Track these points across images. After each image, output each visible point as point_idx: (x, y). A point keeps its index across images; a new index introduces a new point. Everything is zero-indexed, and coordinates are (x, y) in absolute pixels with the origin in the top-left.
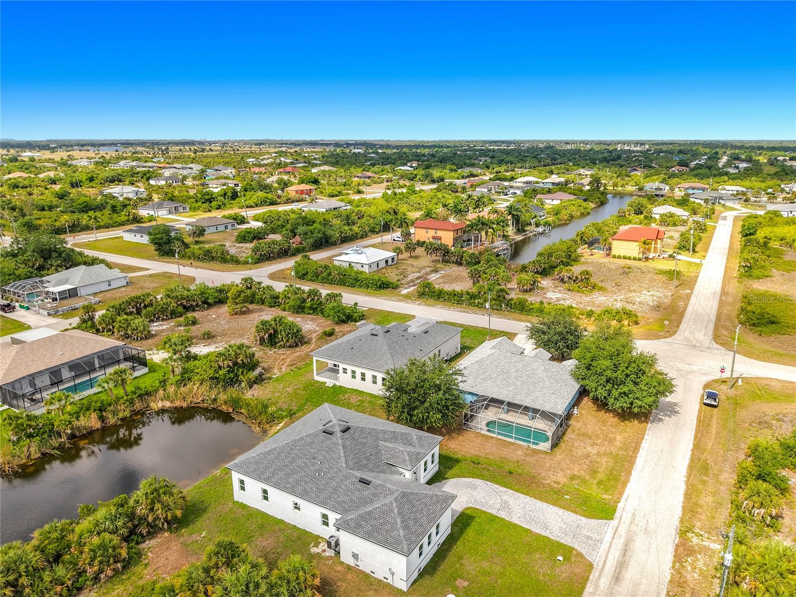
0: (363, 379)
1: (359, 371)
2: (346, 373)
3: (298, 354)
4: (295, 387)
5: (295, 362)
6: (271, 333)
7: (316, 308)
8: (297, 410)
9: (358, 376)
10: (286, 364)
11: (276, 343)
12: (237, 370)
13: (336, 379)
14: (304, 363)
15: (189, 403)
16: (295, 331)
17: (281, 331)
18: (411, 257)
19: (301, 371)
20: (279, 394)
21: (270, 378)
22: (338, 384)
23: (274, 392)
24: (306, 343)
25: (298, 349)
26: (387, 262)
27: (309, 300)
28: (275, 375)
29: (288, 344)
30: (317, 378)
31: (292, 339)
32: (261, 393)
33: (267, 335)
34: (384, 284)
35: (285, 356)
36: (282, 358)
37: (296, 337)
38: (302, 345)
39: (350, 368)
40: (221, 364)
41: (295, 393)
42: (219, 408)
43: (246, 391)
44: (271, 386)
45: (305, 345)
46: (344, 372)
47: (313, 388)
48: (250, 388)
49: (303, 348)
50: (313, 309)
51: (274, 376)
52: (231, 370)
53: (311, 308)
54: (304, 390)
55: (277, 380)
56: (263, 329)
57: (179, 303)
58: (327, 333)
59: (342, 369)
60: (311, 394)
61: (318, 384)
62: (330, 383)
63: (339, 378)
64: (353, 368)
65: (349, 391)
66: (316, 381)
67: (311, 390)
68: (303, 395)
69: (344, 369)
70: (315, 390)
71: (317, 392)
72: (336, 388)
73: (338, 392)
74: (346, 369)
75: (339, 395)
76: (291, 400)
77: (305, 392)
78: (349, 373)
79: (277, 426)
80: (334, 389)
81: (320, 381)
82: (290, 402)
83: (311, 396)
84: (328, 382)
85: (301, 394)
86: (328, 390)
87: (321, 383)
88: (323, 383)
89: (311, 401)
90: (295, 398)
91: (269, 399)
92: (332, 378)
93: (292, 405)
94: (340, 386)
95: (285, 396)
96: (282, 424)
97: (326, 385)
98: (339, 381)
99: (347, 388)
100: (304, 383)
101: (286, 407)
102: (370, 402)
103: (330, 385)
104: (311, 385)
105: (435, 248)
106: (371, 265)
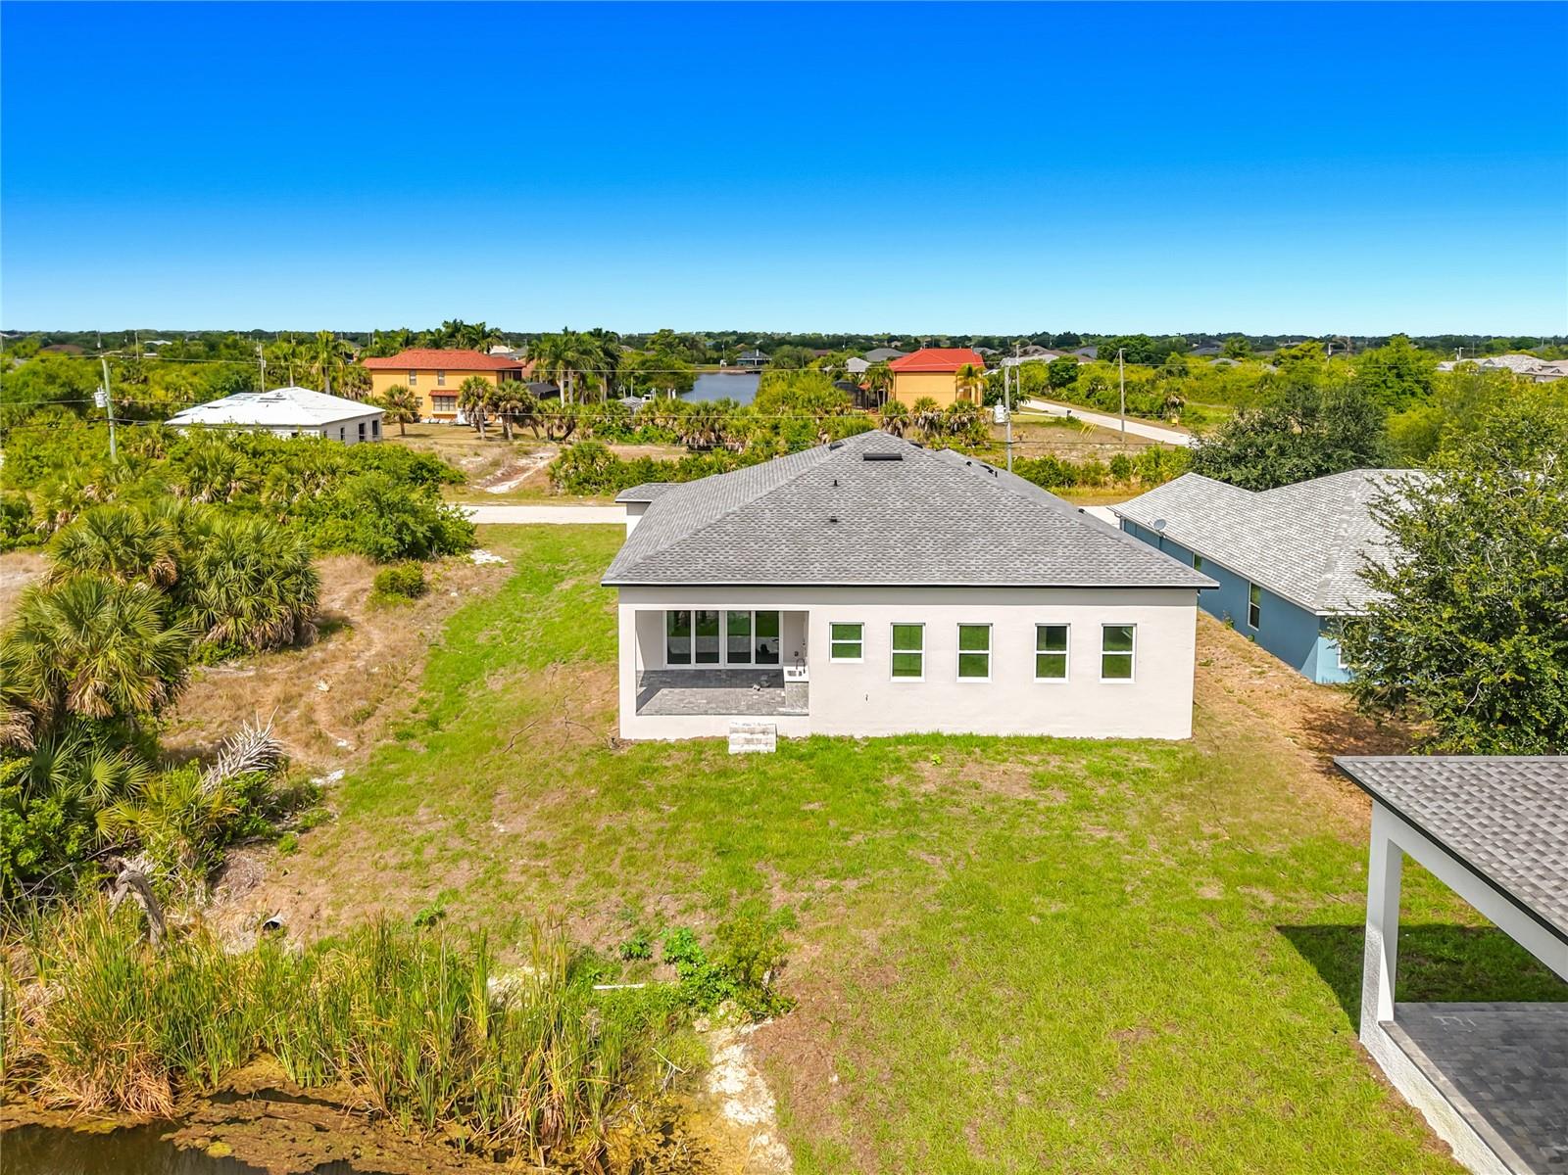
0: (973, 665)
1: (945, 621)
2: (855, 651)
3: (343, 668)
4: (541, 805)
6: (164, 574)
9: (941, 649)
10: (326, 717)
18: (403, 434)
20: (471, 867)
22: (796, 728)
24: (334, 628)
25: (316, 653)
26: (362, 427)
28: (324, 775)
29: (264, 631)
30: (635, 726)
32: (322, 894)
35: (281, 687)
38: (325, 634)
39: (877, 620)
41: (595, 839)
44: (365, 837)
46: (838, 651)
47: (673, 780)
54: (626, 804)
55: (364, 794)
58: (409, 581)
59: (828, 631)
60: (705, 816)
61: (678, 758)
62: (748, 736)
63: (806, 696)
64: (908, 613)
65: (903, 751)
66: (640, 744)
67: (678, 797)
68: (660, 832)
69: (839, 630)
70: (704, 793)
71: (735, 798)
72: (812, 756)
73: (857, 768)
74: (855, 630)
75: (886, 782)
76: (610, 883)
77: (654, 815)
78: (878, 645)
79: (711, 1108)
80: (801, 758)
81: (672, 738)
82: (614, 895)
83: (720, 823)
84: (735, 731)
85: (632, 831)
86: (777, 769)
87: (680, 746)
88: (698, 746)
89: (759, 852)
90: (617, 861)
91: (432, 922)
92: (743, 707)
93: (649, 909)
94: (815, 738)
95: (534, 871)
96: (729, 1072)
97: (733, 749)
98: (798, 710)
99: (866, 739)
100: (580, 774)
101: (618, 933)
102: (1099, 773)
103: (759, 741)
104: (643, 771)
105: (494, 394)
106: (324, 428)
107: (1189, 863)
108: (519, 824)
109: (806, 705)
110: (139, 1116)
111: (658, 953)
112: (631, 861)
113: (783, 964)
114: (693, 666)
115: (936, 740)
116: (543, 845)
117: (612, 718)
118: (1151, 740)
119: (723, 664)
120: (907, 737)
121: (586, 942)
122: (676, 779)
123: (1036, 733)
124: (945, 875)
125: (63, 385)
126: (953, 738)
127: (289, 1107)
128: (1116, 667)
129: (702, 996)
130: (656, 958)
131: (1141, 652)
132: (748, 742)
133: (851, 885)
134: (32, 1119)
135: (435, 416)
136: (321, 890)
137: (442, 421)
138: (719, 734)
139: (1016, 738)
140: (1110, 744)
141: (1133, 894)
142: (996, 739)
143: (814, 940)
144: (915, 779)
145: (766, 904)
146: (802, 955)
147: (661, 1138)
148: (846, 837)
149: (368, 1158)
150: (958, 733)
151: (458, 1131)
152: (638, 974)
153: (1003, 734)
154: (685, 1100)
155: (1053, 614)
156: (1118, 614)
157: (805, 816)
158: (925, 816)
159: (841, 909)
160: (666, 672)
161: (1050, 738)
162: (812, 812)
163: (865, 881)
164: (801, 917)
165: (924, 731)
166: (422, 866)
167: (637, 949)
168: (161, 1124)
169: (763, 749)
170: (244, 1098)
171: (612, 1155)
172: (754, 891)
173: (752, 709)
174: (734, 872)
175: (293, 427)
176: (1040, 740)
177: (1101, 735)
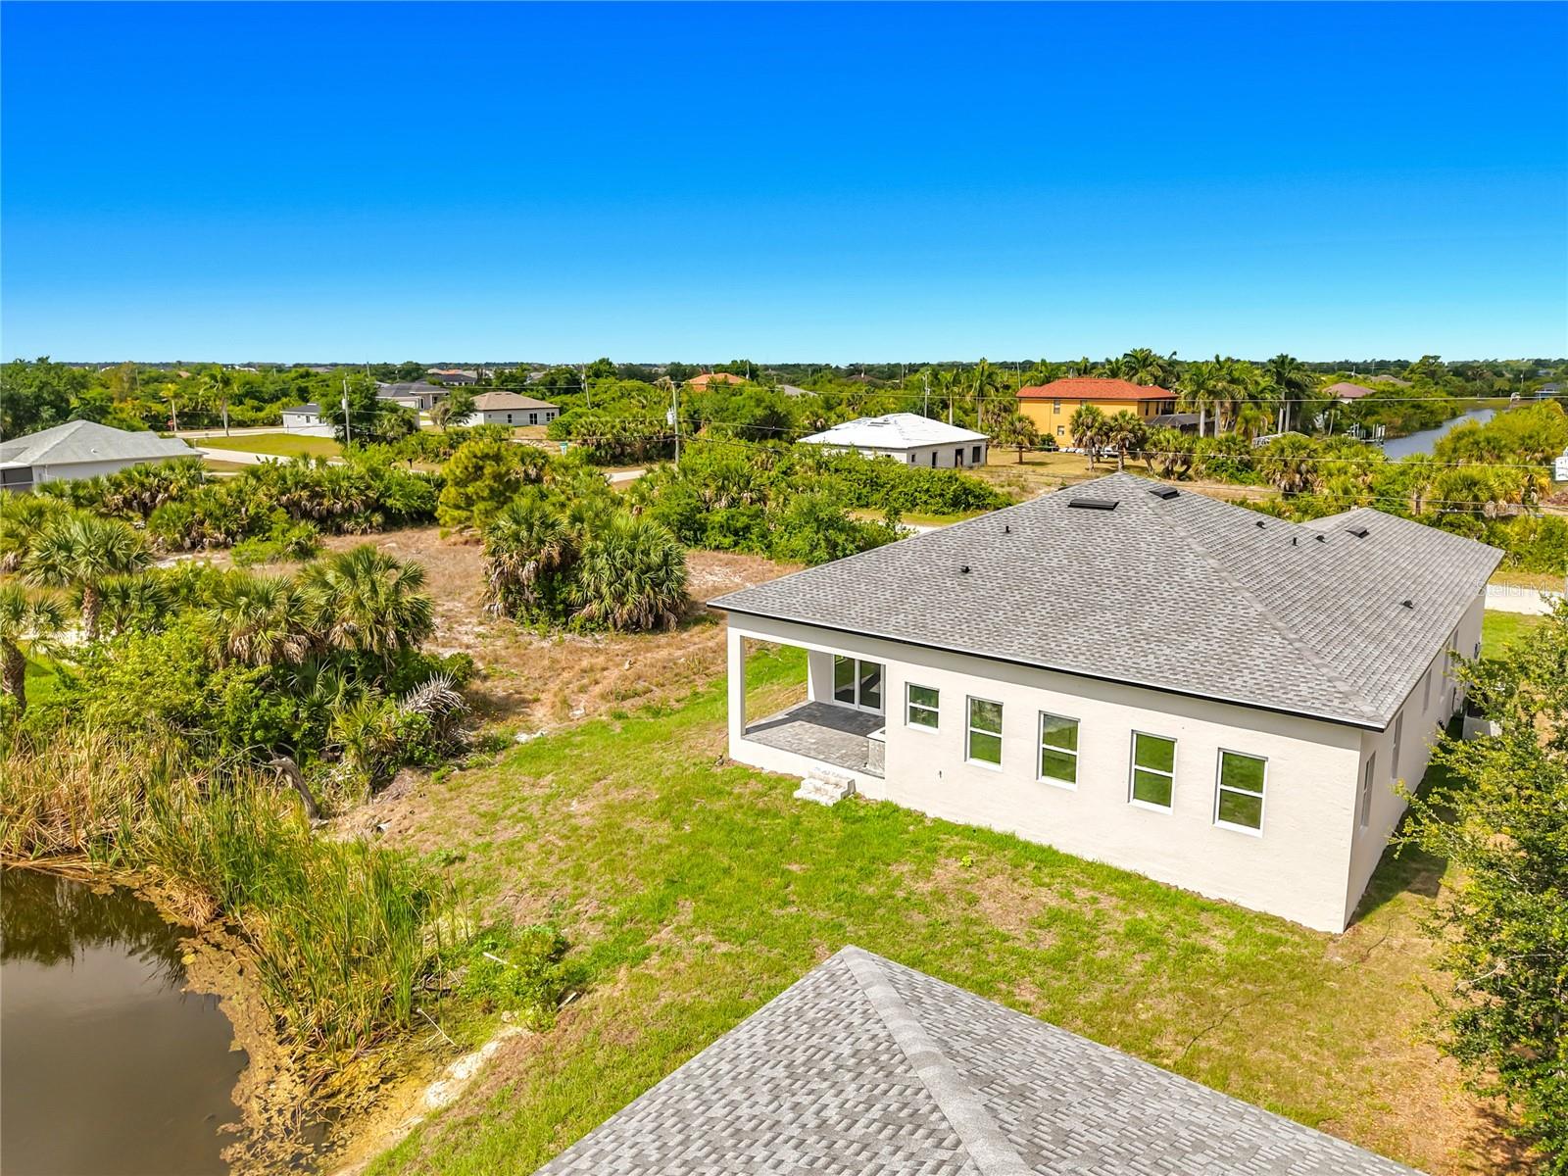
0: (1058, 764)
2: (931, 719)
3: (663, 653)
4: (616, 797)
5: (640, 686)
6: (550, 557)
7: (747, 528)
8: (600, 954)
9: (1022, 739)
10: (597, 689)
11: (569, 609)
12: (330, 686)
13: (861, 761)
14: (685, 692)
16: (655, 558)
17: (593, 554)
18: (1021, 463)
19: (662, 720)
20: (520, 830)
21: (493, 746)
22: (872, 789)
23: (494, 818)
24: (699, 621)
25: (662, 639)
26: (959, 452)
27: (724, 502)
28: (530, 730)
29: (622, 613)
30: (745, 751)
31: (641, 591)
32: (422, 818)
33: (531, 565)
34: (967, 491)
35: (601, 660)
36: (585, 663)
37: (657, 584)
38: (684, 624)
39: (956, 689)
40: (240, 645)
41: (611, 836)
42: (155, 894)
43: (347, 805)
44: (492, 786)
45: (697, 629)
46: (915, 715)
47: (718, 806)
48: (379, 784)
49: (685, 635)
50: (736, 533)
51: (523, 737)
52: (285, 677)
53: (726, 528)
54: (663, 815)
55: (534, 754)
56: (518, 539)
57: (284, 498)
59: (905, 693)
60: (701, 845)
61: (750, 788)
62: (820, 784)
63: (882, 757)
64: (989, 689)
65: (954, 842)
66: (738, 768)
67: (704, 822)
68: (656, 847)
69: (917, 693)
70: (728, 824)
72: (862, 820)
73: (885, 846)
74: (932, 696)
75: (892, 868)
76: (579, 876)
77: (670, 831)
78: (954, 717)
80: (847, 820)
81: (767, 770)
82: (569, 887)
83: (703, 855)
84: (813, 776)
85: (640, 839)
86: (811, 823)
87: (764, 778)
88: (778, 783)
89: (699, 892)
90: (603, 860)
91: (452, 862)
92: (833, 754)
94: (885, 804)
95: (549, 848)
96: (471, 1060)
97: (797, 794)
98: (873, 771)
99: (936, 820)
100: (668, 779)
101: (540, 918)
102: (1136, 934)
103: (826, 792)
104: (711, 790)
105: (1104, 424)
106: (913, 452)
108: (586, 808)
109: (881, 765)
110: (189, 921)
112: (610, 863)
114: (856, 706)
115: (1000, 842)
116: (577, 830)
120: (976, 830)
121: (516, 916)
122: (723, 805)
123: (1126, 866)
125: (765, 408)
126: (1023, 845)
128: (1239, 808)
131: (1272, 795)
132: (816, 790)
133: (722, 948)
134: (155, 900)
136: (426, 815)
138: (800, 775)
139: (1101, 866)
142: (1070, 859)
143: (631, 981)
144: (923, 874)
145: (644, 939)
146: (609, 990)
148: (784, 905)
150: (1035, 841)
153: (1087, 856)
155: (1156, 722)
156: (1246, 741)
157: (776, 874)
158: (880, 912)
160: (830, 706)
161: (1141, 878)
162: (788, 872)
165: (999, 827)
168: (190, 930)
169: (823, 800)
172: (655, 923)
173: (840, 759)
174: (658, 901)
175: (886, 449)
176: (1127, 876)
177: (1211, 893)
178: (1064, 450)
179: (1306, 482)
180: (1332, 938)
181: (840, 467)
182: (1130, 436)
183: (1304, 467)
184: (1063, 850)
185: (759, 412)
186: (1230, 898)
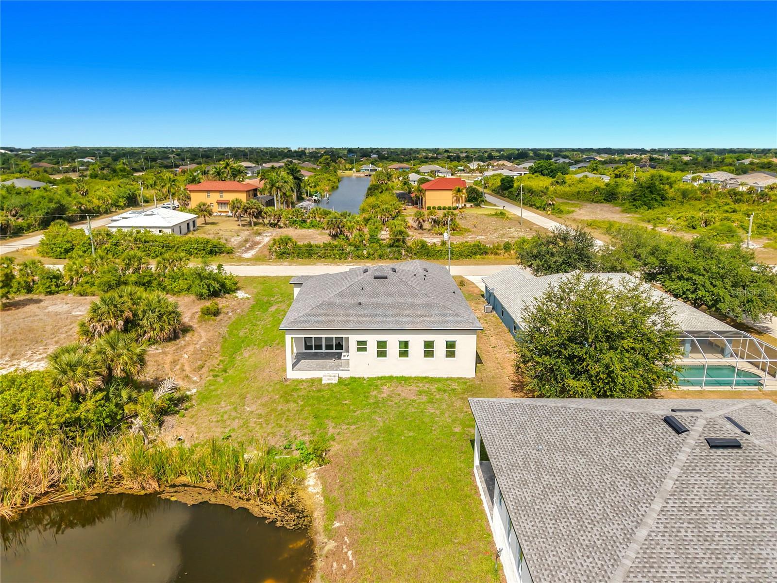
0: (404, 354)
1: (393, 341)
2: (365, 349)
3: (192, 348)
4: (261, 401)
5: (200, 363)
6: (127, 318)
9: (393, 348)
10: (188, 369)
13: (343, 366)
14: (218, 361)
15: (19, 501)
21: (188, 398)
22: (345, 374)
24: (186, 330)
25: (182, 342)
26: (188, 224)
27: (130, 271)
29: (163, 335)
30: (292, 374)
33: (121, 322)
34: (215, 247)
35: (172, 356)
36: (168, 360)
38: (184, 334)
39: (372, 340)
40: (80, 387)
42: (117, 490)
44: (205, 412)
46: (359, 350)
48: (161, 424)
51: (188, 393)
54: (287, 401)
55: (204, 397)
56: (110, 311)
58: (213, 310)
59: (355, 343)
60: (312, 405)
61: (305, 385)
62: (329, 378)
63: (349, 364)
64: (382, 337)
65: (379, 382)
66: (294, 380)
67: (304, 399)
68: (298, 410)
69: (359, 343)
70: (313, 397)
71: (322, 399)
72: (349, 384)
73: (363, 388)
74: (364, 343)
75: (371, 393)
76: (281, 426)
77: (296, 405)
78: (372, 347)
79: (305, 488)
80: (345, 385)
81: (304, 378)
82: (282, 430)
83: (316, 408)
84: (325, 376)
85: (289, 410)
86: (336, 389)
87: (307, 381)
88: (312, 381)
89: (327, 417)
90: (284, 420)
91: (227, 438)
92: (328, 368)
93: (292, 434)
94: (351, 378)
95: (258, 423)
96: (311, 480)
97: (323, 382)
98: (346, 369)
99: (368, 378)
100: (273, 391)
101: (283, 441)
102: (439, 390)
103: (332, 379)
104: (294, 390)
105: (245, 206)
106: (173, 228)
107: (454, 421)
108: (253, 408)
109: (349, 367)
110: (151, 491)
111: (294, 447)
112: (288, 420)
113: (329, 451)
114: (314, 351)
115: (391, 378)
116: (261, 415)
117: (285, 371)
118: (461, 378)
119: (324, 350)
120: (382, 377)
121: (273, 444)
122: (303, 393)
123: (424, 376)
124: (381, 424)
125: (56, 203)
126: (397, 377)
127: (191, 488)
128: (450, 354)
129: (305, 460)
130: (293, 449)
131: (458, 349)
132: (329, 379)
133: (353, 427)
134: (122, 491)
135: (219, 212)
136: (193, 429)
137: (222, 214)
138: (320, 377)
139: (417, 377)
140: (448, 379)
141: (435, 430)
142: (410, 378)
143: (339, 443)
144: (381, 392)
145: (327, 433)
146: (335, 448)
147: (291, 496)
148: (355, 412)
149: (213, 501)
150: (398, 376)
151: (236, 494)
152: (287, 454)
153: (413, 376)
154: (298, 487)
155: (429, 337)
156: (451, 338)
157: (343, 405)
158: (380, 405)
159: (348, 435)
160: (304, 353)
161: (428, 377)
162: (346, 404)
163: (357, 426)
164: (337, 437)
165: (387, 375)
166: (224, 421)
167: (287, 446)
168: (156, 493)
169: (333, 382)
170: (178, 486)
171: (277, 500)
172: (324, 429)
173: (331, 368)
174: (318, 423)
175: (159, 227)
176: (425, 378)
177: (445, 376)
178: (216, 214)
179: (341, 231)
180: (474, 378)
181: (147, 240)
182: (256, 211)
183: (340, 226)
184: (407, 376)
185: (53, 205)
186: (449, 376)
